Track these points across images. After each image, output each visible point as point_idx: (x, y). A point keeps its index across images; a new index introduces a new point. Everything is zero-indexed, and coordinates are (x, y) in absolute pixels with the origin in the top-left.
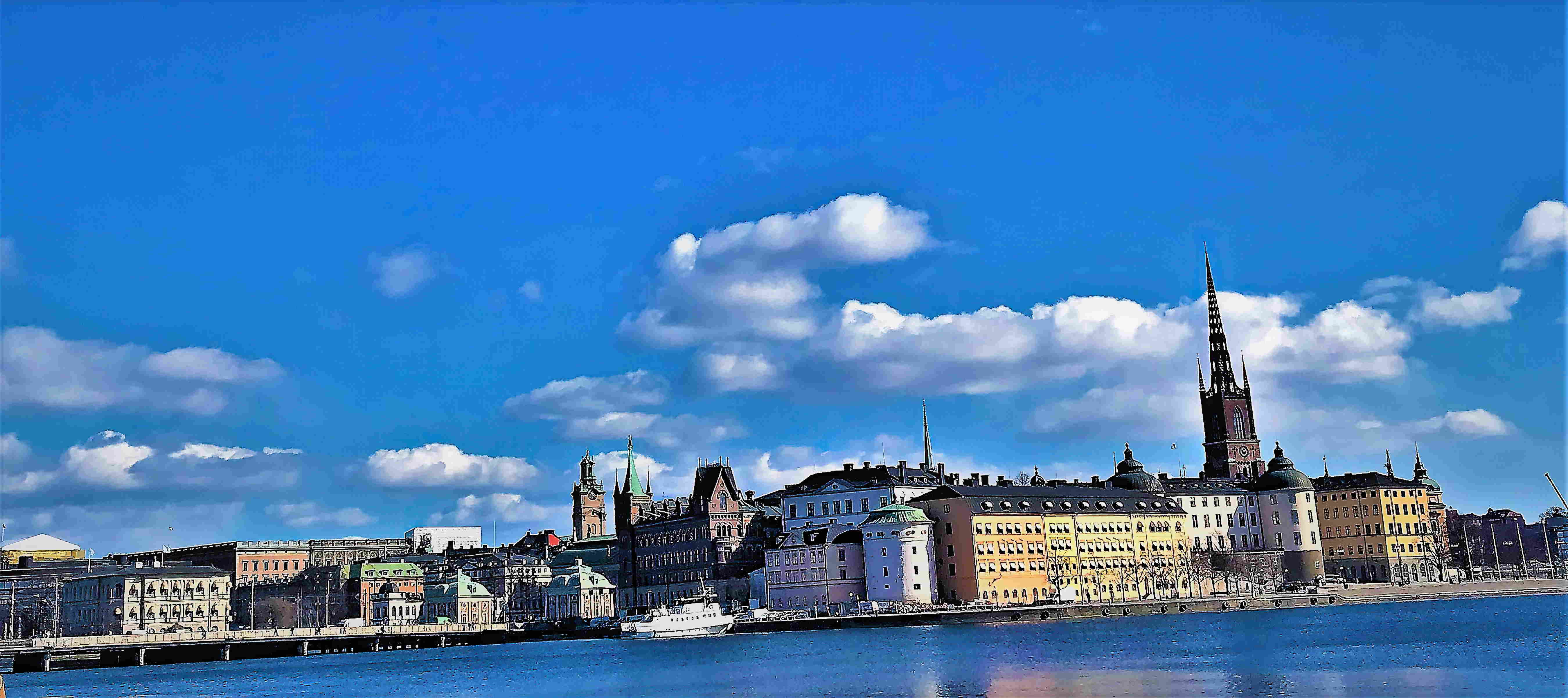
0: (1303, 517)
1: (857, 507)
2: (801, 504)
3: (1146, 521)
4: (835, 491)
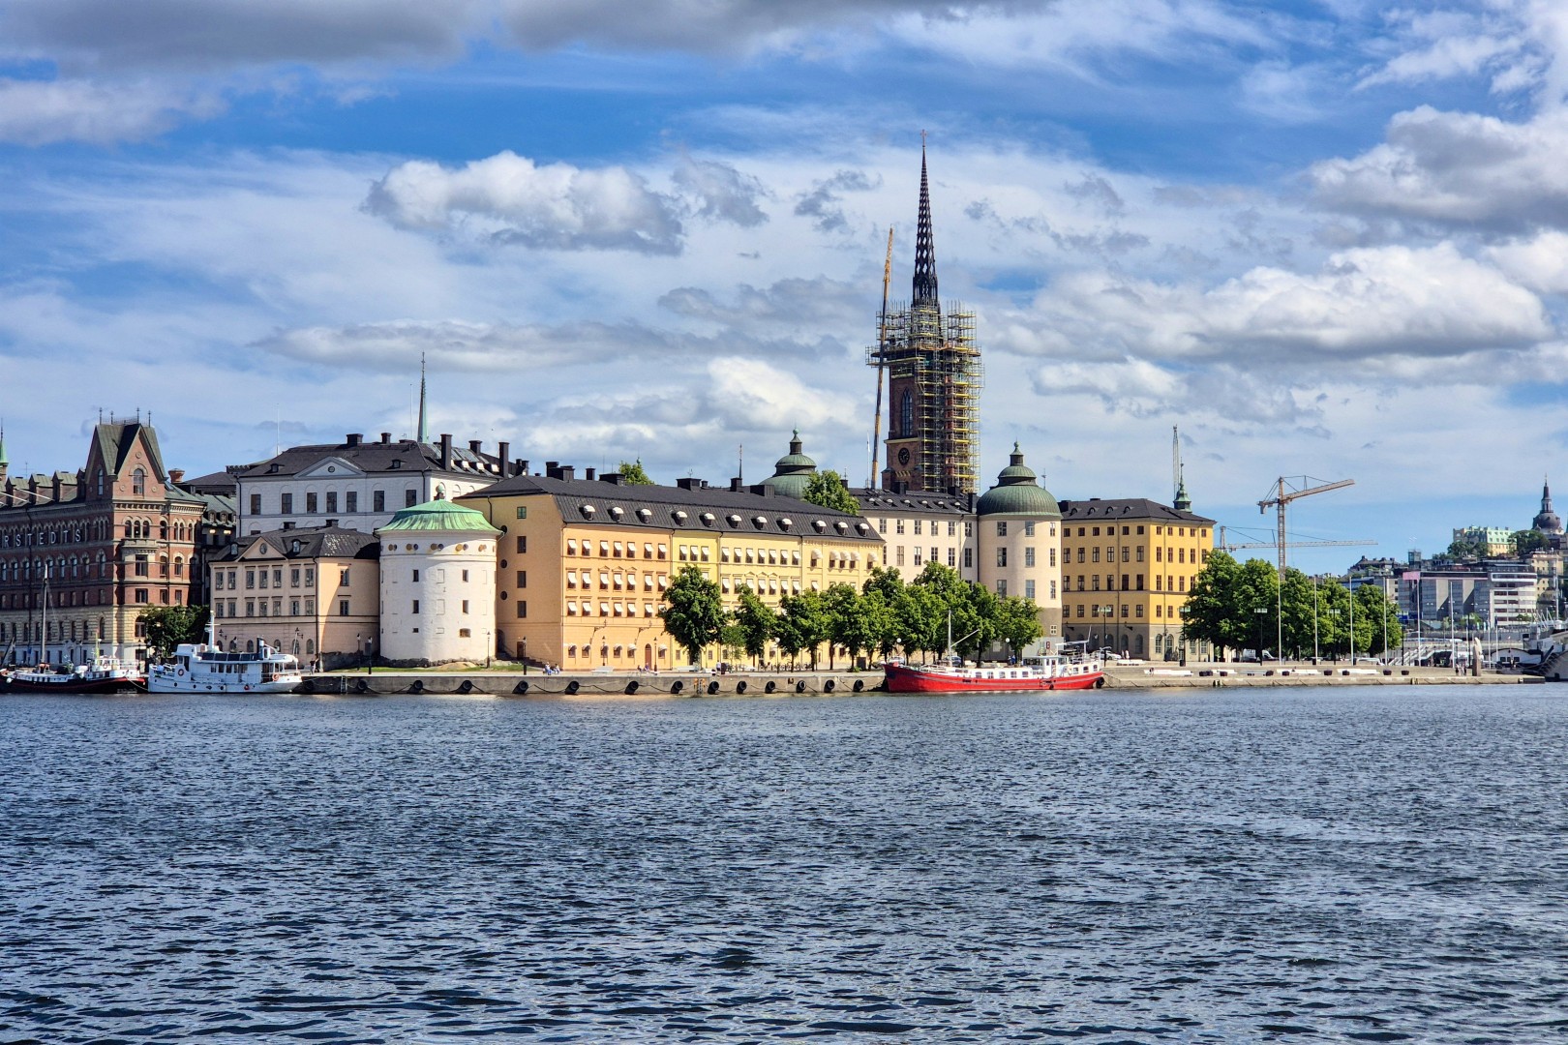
0: (1042, 557)
2: (271, 492)
3: (824, 551)
4: (331, 476)
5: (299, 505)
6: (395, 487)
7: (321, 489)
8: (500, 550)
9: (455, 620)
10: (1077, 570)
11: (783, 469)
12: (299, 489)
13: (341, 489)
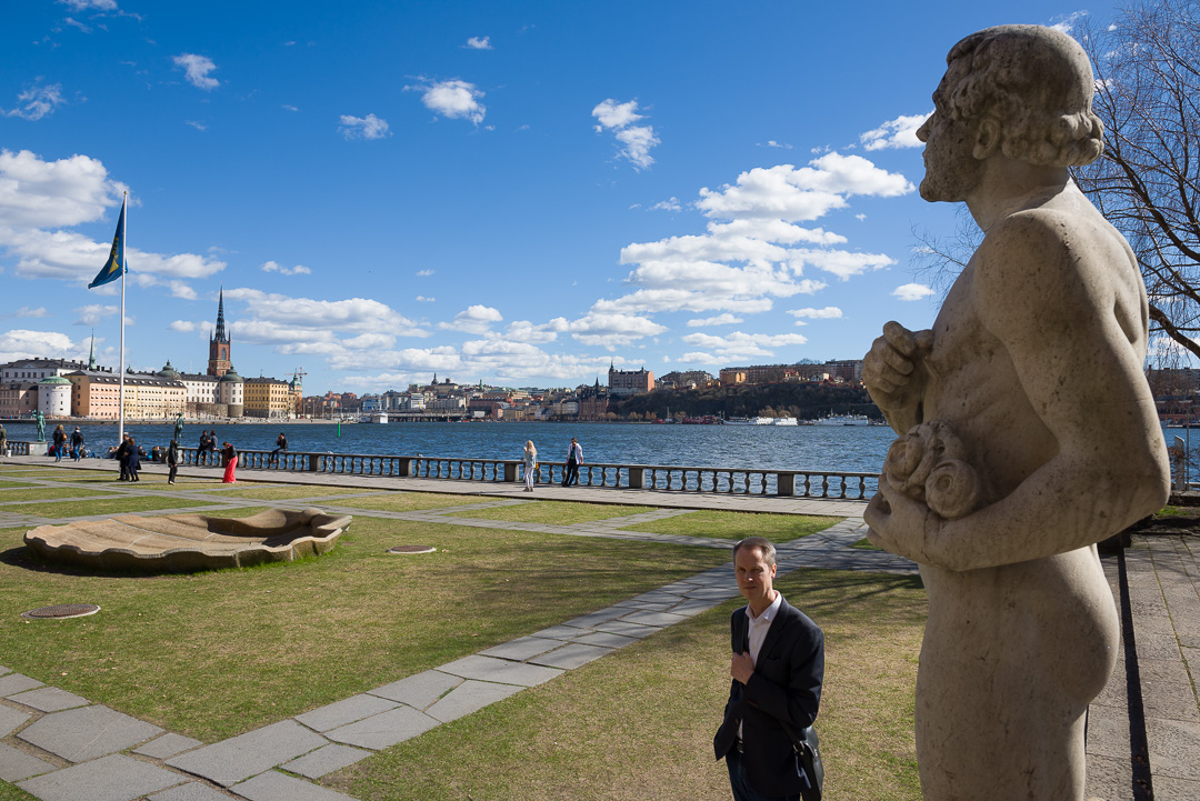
0: (237, 392)
1: (39, 375)
2: (12, 372)
3: (169, 390)
4: (29, 368)
5: (20, 375)
6: (47, 372)
7: (26, 372)
8: (73, 388)
9: (58, 406)
10: (248, 395)
11: (165, 369)
12: (20, 371)
13: (32, 372)
